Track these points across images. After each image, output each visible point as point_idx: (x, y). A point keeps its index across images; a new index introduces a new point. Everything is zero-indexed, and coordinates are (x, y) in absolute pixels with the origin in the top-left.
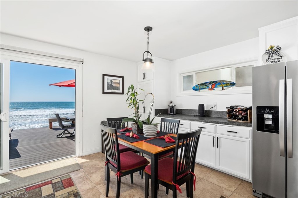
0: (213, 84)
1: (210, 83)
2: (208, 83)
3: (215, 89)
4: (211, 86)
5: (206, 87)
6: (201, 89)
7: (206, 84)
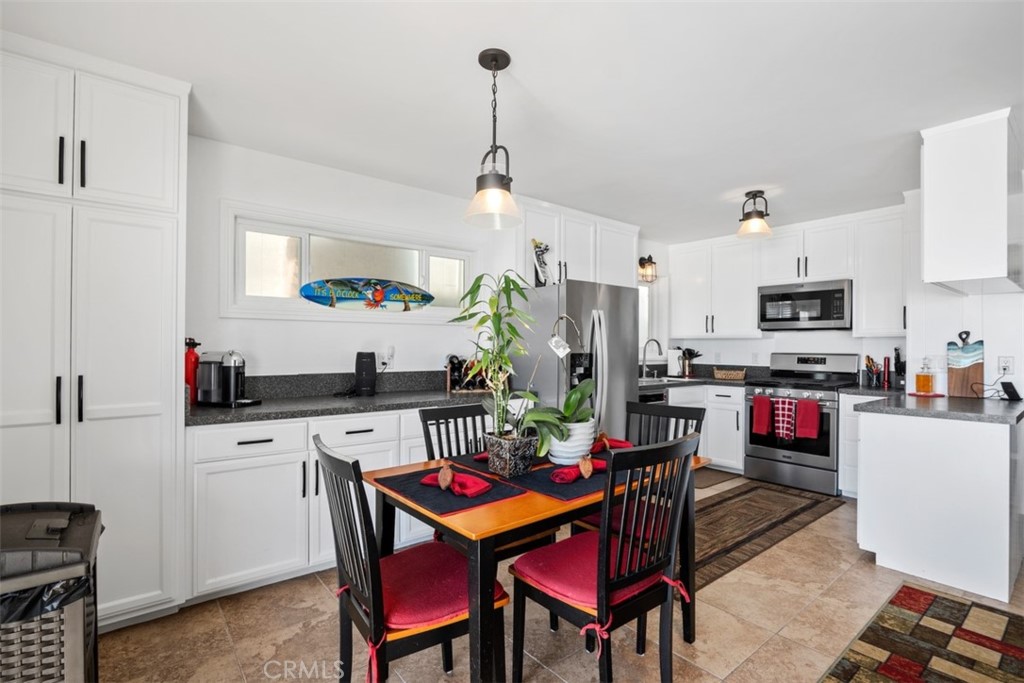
0: (378, 287)
1: (368, 283)
2: (362, 283)
3: (385, 306)
4: (373, 294)
5: (357, 295)
6: (340, 299)
7: (356, 286)
